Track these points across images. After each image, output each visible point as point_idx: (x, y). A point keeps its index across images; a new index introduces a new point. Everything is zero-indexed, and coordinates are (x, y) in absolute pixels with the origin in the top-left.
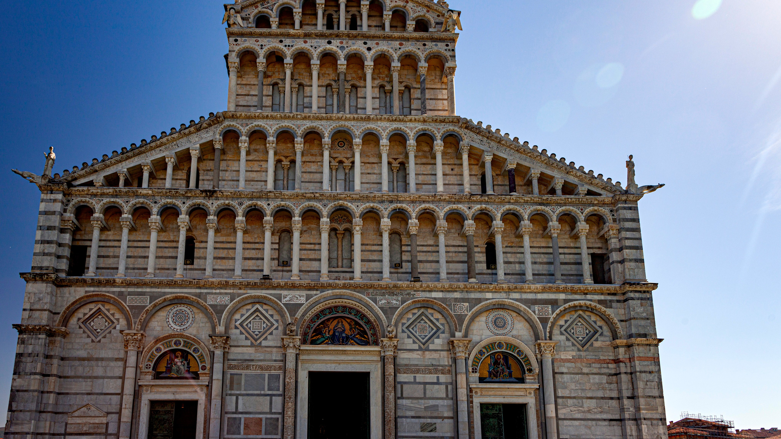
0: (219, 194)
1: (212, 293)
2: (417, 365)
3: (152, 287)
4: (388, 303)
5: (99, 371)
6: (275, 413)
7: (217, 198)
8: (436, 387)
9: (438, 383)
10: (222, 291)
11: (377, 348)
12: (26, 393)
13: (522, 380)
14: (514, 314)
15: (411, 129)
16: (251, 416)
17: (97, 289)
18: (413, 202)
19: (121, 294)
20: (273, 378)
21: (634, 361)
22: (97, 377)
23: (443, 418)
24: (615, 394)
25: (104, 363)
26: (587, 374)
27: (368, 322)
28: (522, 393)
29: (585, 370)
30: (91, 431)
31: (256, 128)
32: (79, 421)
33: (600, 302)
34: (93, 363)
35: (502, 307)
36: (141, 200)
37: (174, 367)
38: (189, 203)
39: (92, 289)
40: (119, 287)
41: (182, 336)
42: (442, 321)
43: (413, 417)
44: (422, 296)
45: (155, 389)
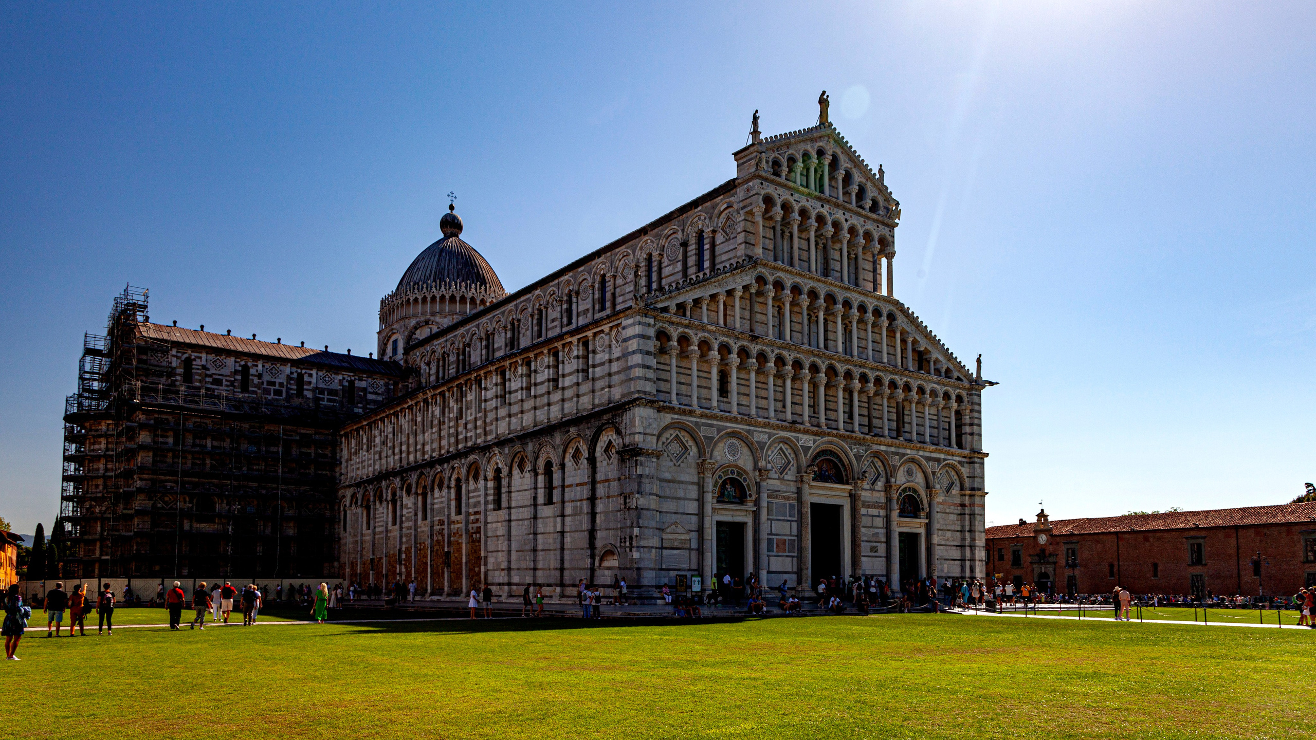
0: (759, 340)
1: (757, 431)
2: (868, 502)
3: (717, 420)
4: (858, 451)
5: (681, 494)
6: (793, 536)
7: (757, 344)
8: (878, 518)
9: (879, 516)
10: (763, 430)
11: (850, 487)
12: (648, 512)
13: (916, 516)
14: (917, 466)
15: (871, 303)
16: (780, 537)
17: (679, 417)
18: (872, 369)
19: (696, 423)
20: (792, 506)
21: (974, 506)
22: (680, 499)
23: (881, 542)
24: (959, 528)
25: (684, 486)
26: (948, 513)
27: (843, 465)
28: (918, 526)
29: (948, 511)
30: (680, 546)
31: (778, 279)
32: (670, 536)
33: (960, 462)
34: (676, 485)
35: (913, 460)
36: (706, 335)
37: (726, 493)
38: (739, 344)
39: (676, 416)
40: (695, 417)
41: (736, 466)
42: (882, 468)
43: (867, 541)
44: (875, 448)
45: (720, 512)
